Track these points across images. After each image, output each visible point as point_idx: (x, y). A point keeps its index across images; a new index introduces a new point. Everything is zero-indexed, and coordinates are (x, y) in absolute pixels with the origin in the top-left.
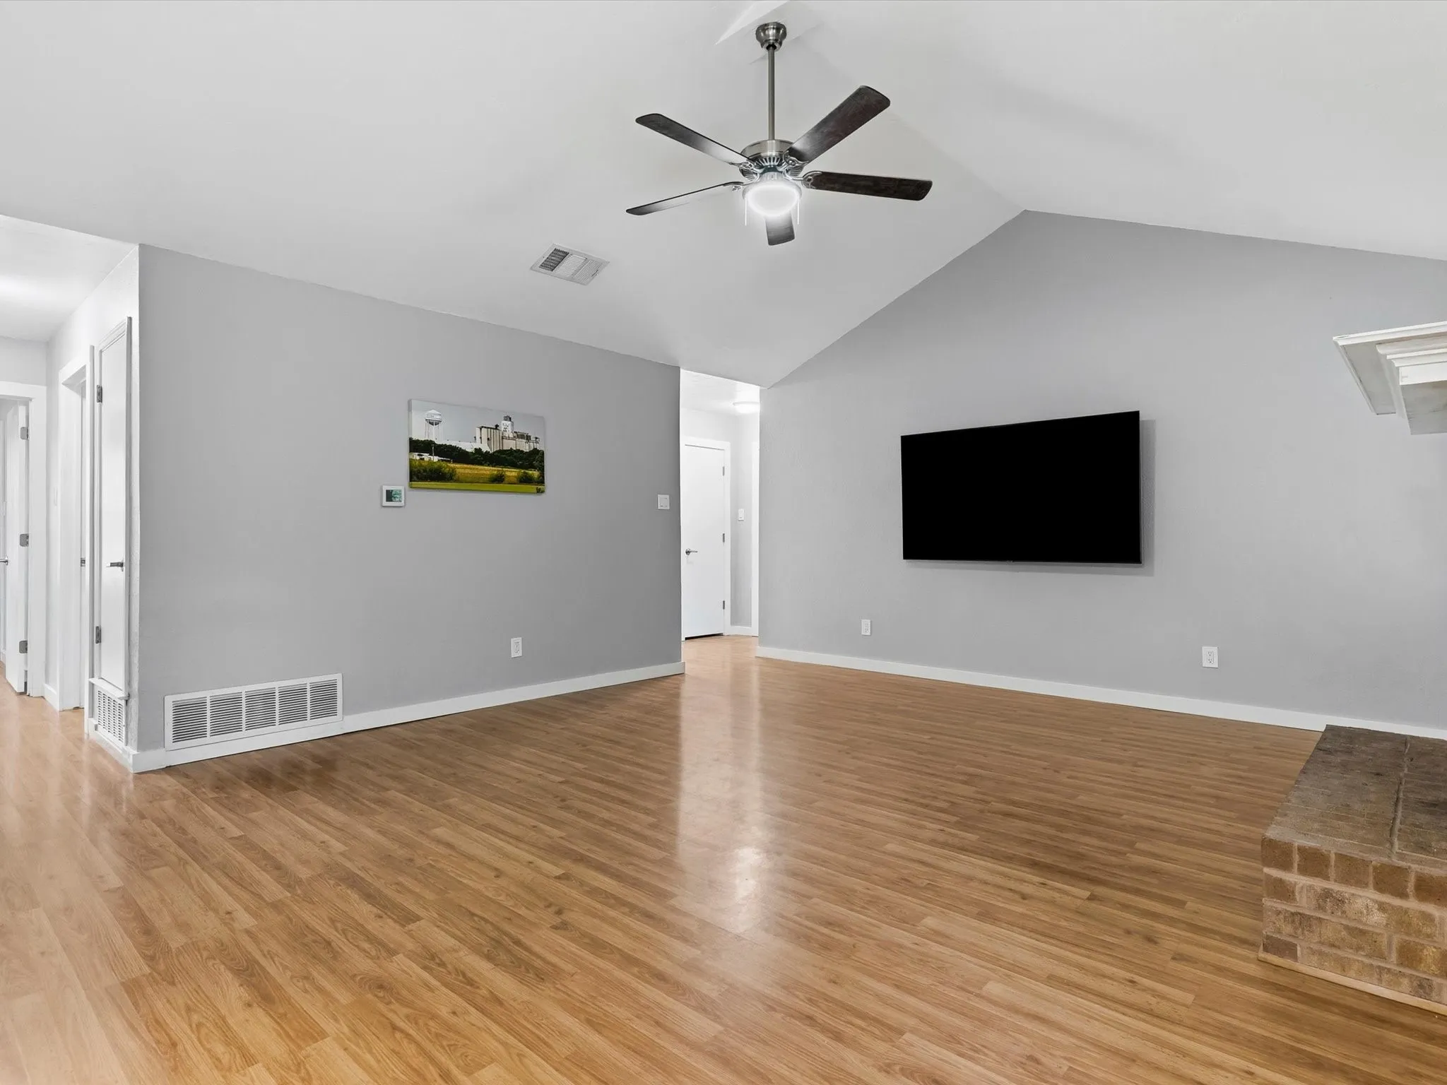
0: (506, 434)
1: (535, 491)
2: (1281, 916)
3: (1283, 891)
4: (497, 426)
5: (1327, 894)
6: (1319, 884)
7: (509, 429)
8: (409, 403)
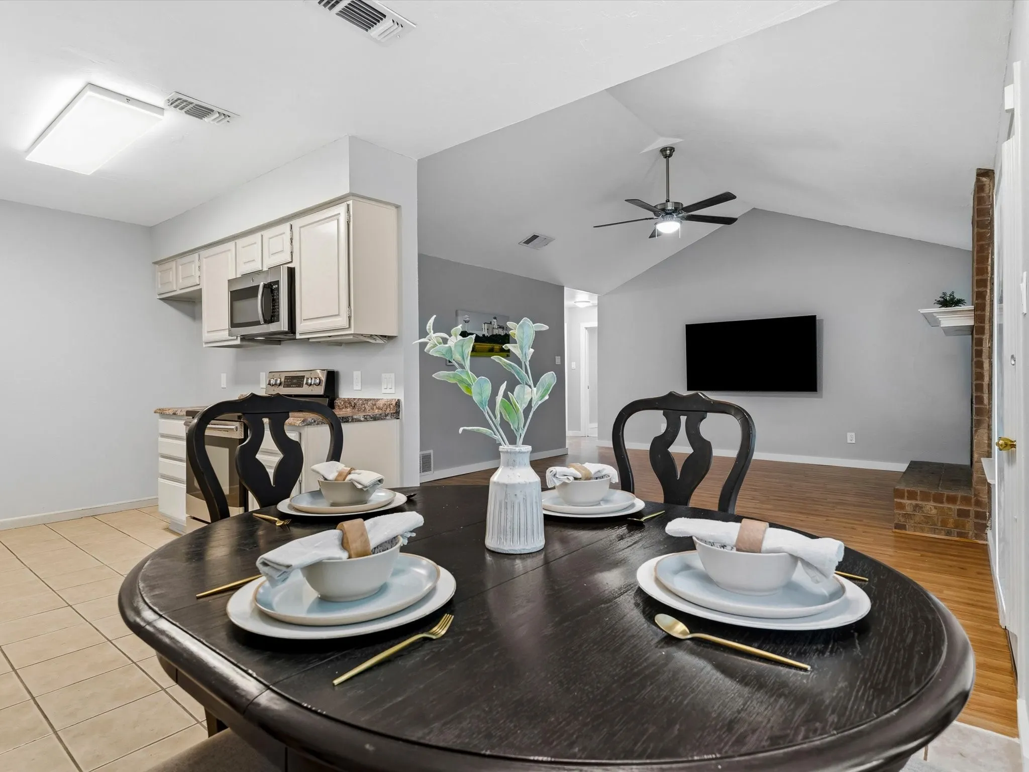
0: (494, 326)
1: (506, 356)
2: (901, 516)
3: (901, 506)
4: (491, 322)
5: (917, 505)
6: (914, 502)
7: (496, 324)
8: (456, 312)
